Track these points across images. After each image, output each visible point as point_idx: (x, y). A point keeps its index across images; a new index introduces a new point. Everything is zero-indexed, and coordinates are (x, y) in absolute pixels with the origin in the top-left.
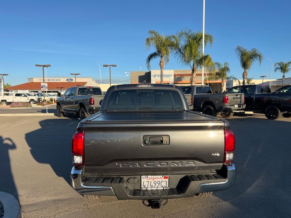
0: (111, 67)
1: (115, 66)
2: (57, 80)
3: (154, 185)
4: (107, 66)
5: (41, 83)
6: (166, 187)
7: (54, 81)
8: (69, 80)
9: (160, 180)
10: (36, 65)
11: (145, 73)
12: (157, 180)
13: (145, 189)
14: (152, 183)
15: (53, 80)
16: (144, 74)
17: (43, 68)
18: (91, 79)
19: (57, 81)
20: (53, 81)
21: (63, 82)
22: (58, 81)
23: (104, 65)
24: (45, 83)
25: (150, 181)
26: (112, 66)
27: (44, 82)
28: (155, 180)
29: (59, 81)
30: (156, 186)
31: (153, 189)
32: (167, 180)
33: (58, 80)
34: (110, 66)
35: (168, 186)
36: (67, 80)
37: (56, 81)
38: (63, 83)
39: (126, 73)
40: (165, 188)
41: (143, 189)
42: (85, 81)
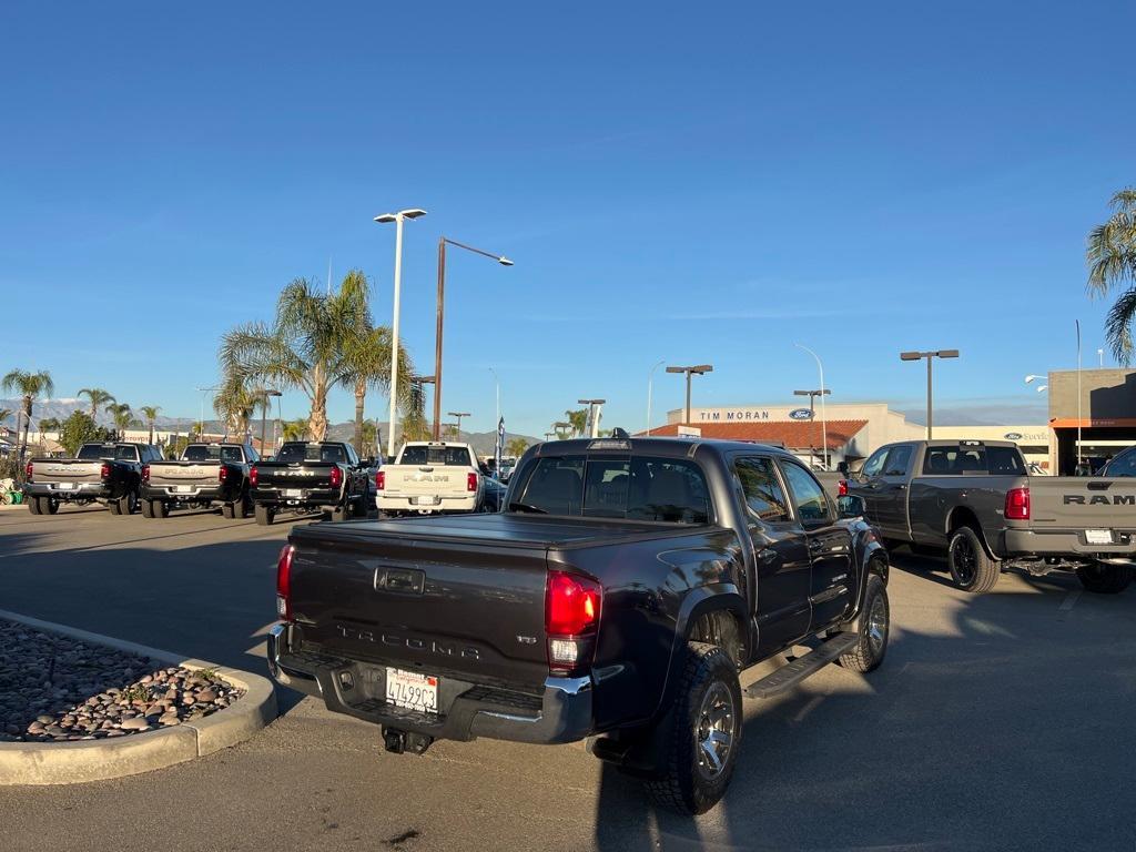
0: (935, 359)
1: (954, 354)
2: (757, 415)
3: (409, 696)
4: (915, 357)
5: (680, 427)
6: (431, 708)
7: (748, 420)
8: (799, 414)
9: (422, 687)
10: (669, 370)
11: (1127, 376)
12: (415, 686)
13: (392, 702)
14: (407, 691)
15: (744, 415)
16: (1124, 382)
17: (688, 378)
18: (884, 409)
19: (756, 420)
20: (744, 420)
21: (778, 420)
22: (762, 420)
23: (902, 354)
24: (695, 426)
25: (403, 683)
26: (937, 354)
27: (688, 424)
28: (412, 684)
29: (765, 420)
30: (413, 701)
31: (407, 705)
32: (434, 689)
33: (761, 415)
34: (929, 355)
35: (435, 707)
36: (793, 414)
37: (753, 420)
38: (777, 424)
39: (1028, 379)
40: (429, 710)
41: (388, 701)
42: (861, 418)
